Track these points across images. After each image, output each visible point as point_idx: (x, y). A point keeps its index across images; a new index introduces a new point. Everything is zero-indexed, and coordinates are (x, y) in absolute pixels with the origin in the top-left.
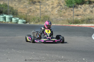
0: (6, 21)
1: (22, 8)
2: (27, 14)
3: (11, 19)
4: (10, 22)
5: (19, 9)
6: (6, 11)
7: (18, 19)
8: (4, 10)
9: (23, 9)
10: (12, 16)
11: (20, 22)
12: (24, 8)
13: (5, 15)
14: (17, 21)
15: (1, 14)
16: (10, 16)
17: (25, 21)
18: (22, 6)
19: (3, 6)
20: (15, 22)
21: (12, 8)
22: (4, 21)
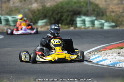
0: (85, 26)
1: (115, 4)
2: (122, 13)
3: (93, 23)
4: (92, 26)
5: (111, 6)
6: (88, 11)
7: (103, 21)
8: (84, 10)
9: (117, 7)
10: (94, 18)
11: (107, 26)
12: (118, 4)
13: (84, 18)
14: (102, 25)
15: (78, 16)
16: (92, 18)
17: (113, 24)
18: (115, 2)
19: (82, 4)
20: (100, 26)
21: (97, 6)
22: (83, 27)
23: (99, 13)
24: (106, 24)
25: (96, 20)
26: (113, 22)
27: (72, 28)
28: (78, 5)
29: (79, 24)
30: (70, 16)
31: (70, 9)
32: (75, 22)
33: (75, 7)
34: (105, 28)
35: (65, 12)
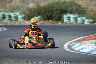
0: (70, 21)
1: (94, 5)
3: (76, 19)
4: (75, 22)
5: (90, 6)
6: (72, 10)
8: (69, 9)
9: (95, 7)
10: (77, 16)
11: (87, 22)
13: (69, 15)
14: (83, 21)
15: (65, 14)
16: (75, 16)
18: (94, 3)
19: (68, 4)
20: (81, 22)
21: (79, 6)
22: (68, 22)
23: (81, 12)
24: (86, 20)
25: (78, 17)
26: (92, 19)
27: (60, 23)
28: (65, 5)
29: (65, 20)
30: (58, 14)
31: (59, 8)
32: (62, 19)
33: (62, 7)
34: (86, 23)
35: (55, 11)
